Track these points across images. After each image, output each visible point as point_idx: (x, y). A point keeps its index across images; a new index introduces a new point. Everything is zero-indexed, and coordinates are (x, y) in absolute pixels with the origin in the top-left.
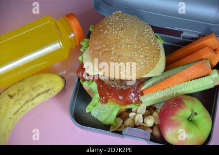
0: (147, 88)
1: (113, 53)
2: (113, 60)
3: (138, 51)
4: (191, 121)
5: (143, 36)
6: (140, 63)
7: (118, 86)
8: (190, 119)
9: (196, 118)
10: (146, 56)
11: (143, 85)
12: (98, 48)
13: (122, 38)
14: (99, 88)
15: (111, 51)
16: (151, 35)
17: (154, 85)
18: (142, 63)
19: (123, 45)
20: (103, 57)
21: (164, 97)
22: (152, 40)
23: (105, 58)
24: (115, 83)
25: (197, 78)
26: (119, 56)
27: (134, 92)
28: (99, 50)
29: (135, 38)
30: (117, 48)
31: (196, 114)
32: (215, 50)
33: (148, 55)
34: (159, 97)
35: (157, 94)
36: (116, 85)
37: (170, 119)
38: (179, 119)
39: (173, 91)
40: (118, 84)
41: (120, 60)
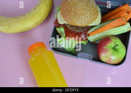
0: (91, 32)
1: (72, 11)
2: (72, 15)
3: (87, 10)
4: (115, 49)
5: (90, 3)
6: (87, 17)
7: (75, 30)
8: (114, 48)
9: (117, 47)
10: (91, 13)
11: (89, 31)
12: (65, 9)
13: (78, 3)
14: (65, 31)
15: (72, 10)
16: (94, 3)
17: (95, 30)
18: (88, 17)
19: (78, 7)
20: (67, 13)
21: (100, 37)
22: (94, 5)
23: (69, 14)
24: (74, 28)
25: (119, 27)
26: (76, 13)
27: (84, 34)
28: (65, 10)
29: (85, 3)
30: (75, 8)
31: (117, 45)
32: (128, 12)
33: (92, 12)
34: (97, 37)
35: (97, 35)
36: (74, 30)
37: (103, 48)
38: (108, 48)
39: (105, 33)
40: (75, 29)
41: (76, 15)
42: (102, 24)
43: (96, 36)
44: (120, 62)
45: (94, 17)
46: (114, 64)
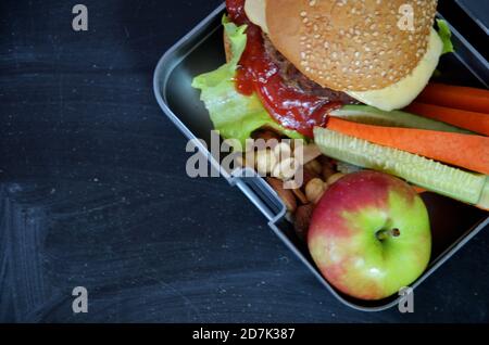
1: (312, 3)
3: (366, 34)
4: (382, 241)
6: (354, 60)
8: (381, 235)
10: (375, 55)
18: (358, 63)
26: (321, 19)
31: (397, 233)
33: (382, 53)
34: (352, 152)
35: (353, 144)
37: (339, 213)
38: (356, 225)
39: (388, 159)
40: (287, 73)
41: (316, 28)
42: (406, 117)
43: (349, 143)
44: (378, 298)
45: (383, 74)
46: (343, 290)
